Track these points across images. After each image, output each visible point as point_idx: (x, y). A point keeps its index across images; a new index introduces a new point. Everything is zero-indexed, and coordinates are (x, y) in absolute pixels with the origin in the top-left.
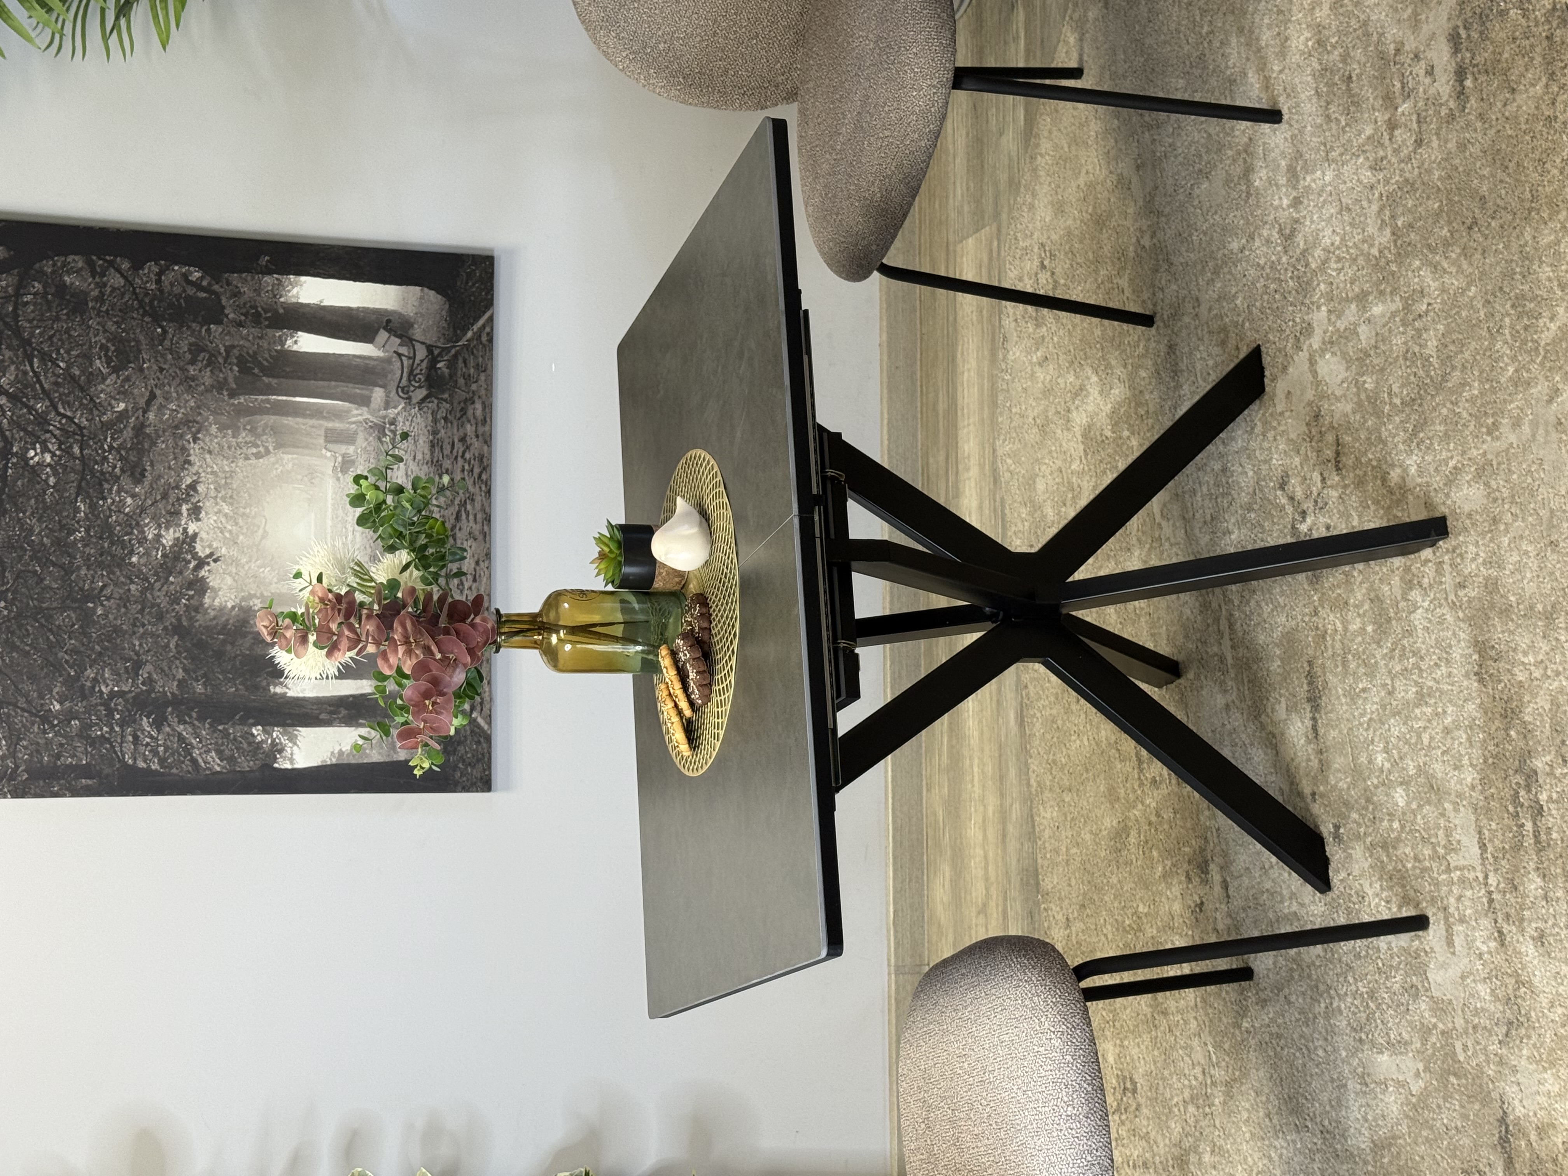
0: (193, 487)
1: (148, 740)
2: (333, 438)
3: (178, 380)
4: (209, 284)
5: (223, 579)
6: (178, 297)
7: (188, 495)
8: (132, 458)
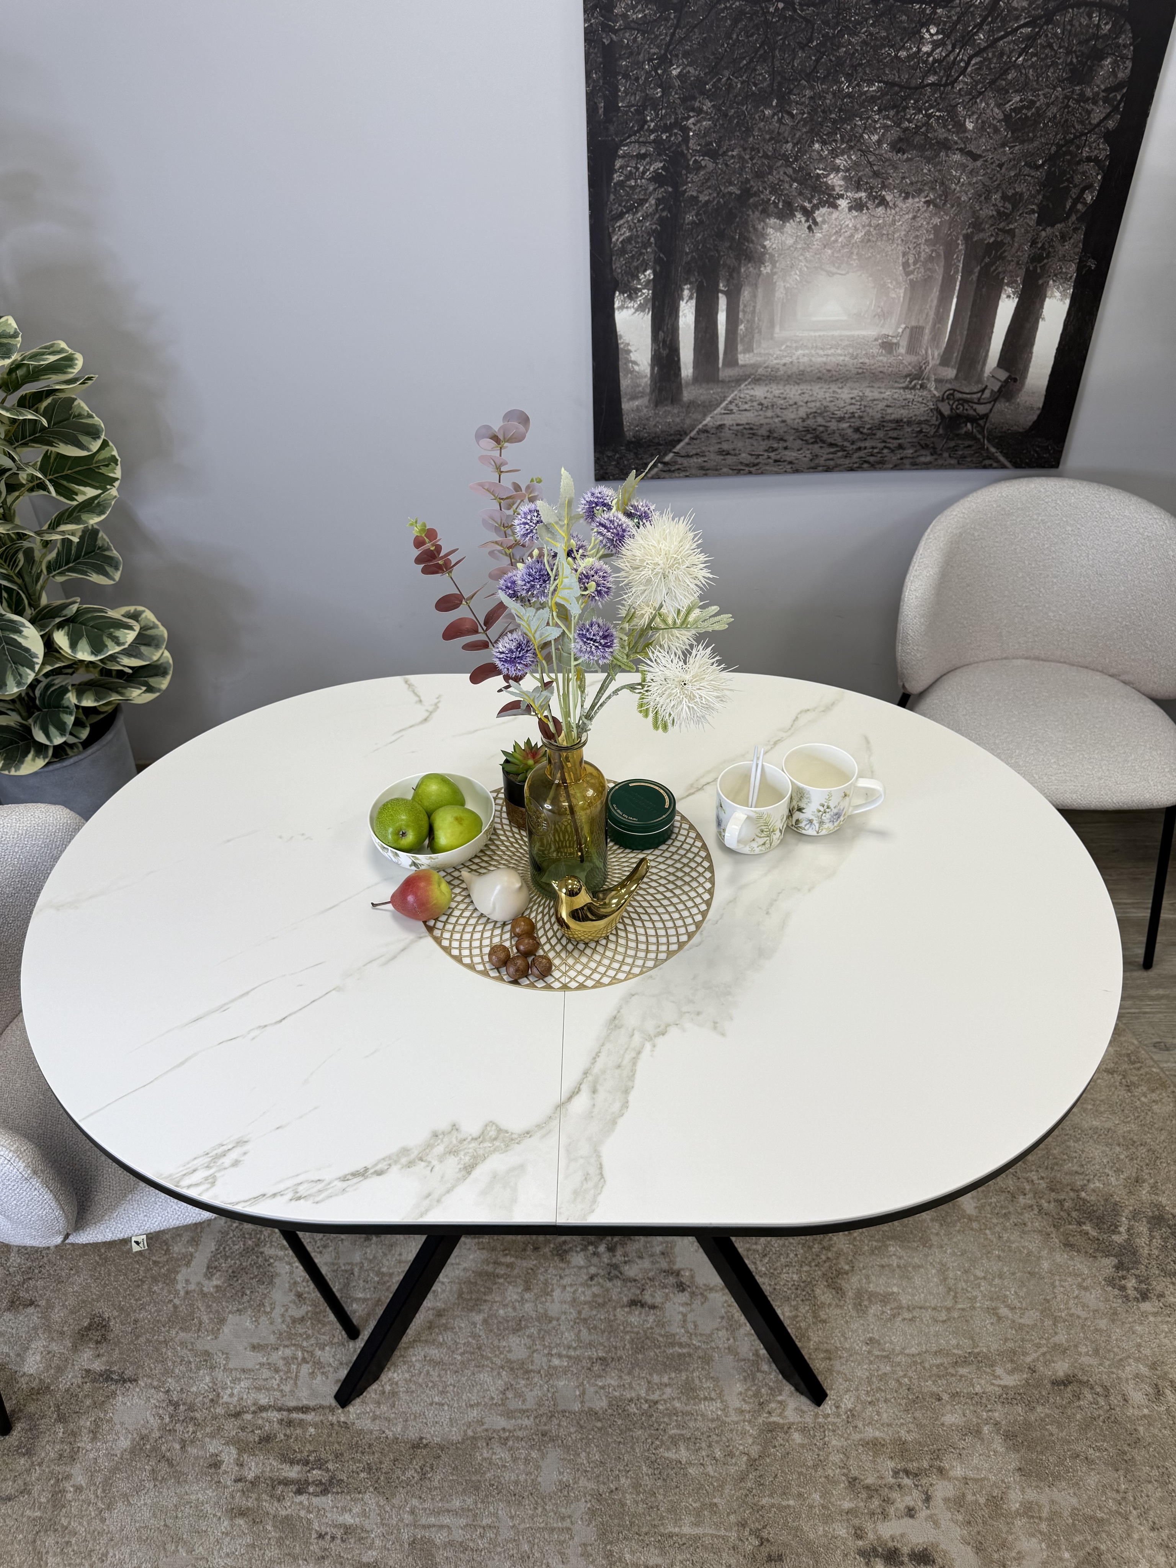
0: (883, 202)
1: (641, 169)
2: (915, 334)
3: (988, 182)
4: (1078, 211)
5: (792, 236)
6: (1070, 180)
7: (876, 197)
8: (917, 139)
